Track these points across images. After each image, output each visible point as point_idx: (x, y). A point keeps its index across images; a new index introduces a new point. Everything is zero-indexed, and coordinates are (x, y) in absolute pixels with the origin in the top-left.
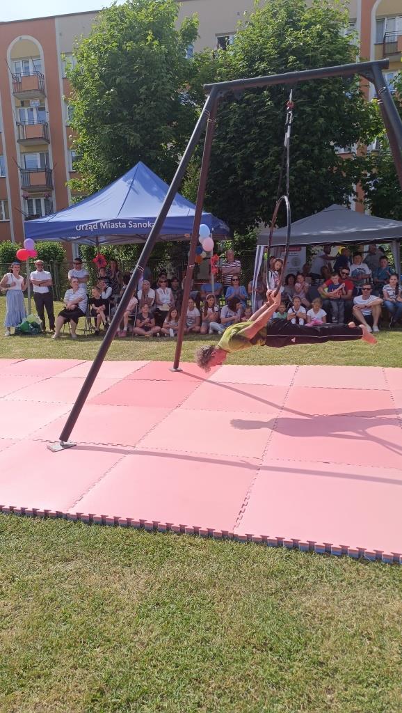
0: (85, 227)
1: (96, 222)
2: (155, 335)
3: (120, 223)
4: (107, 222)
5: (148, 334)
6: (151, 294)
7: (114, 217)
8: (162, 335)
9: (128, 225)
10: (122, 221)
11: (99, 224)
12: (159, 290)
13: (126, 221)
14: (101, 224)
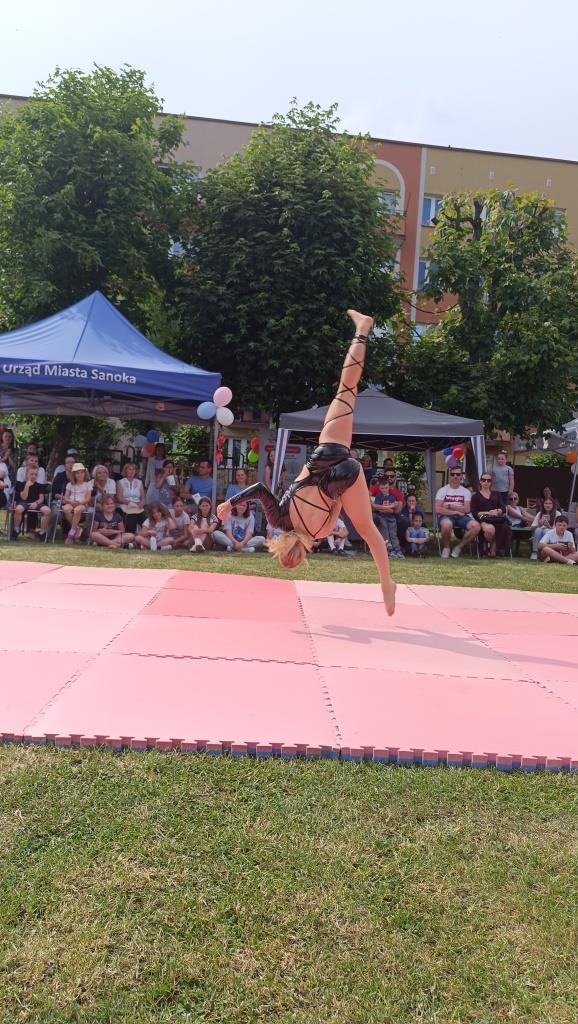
0: (18, 369)
1: (39, 364)
2: (126, 546)
3: (77, 370)
4: (58, 365)
5: (113, 543)
6: (110, 486)
7: (68, 360)
8: (138, 546)
9: (90, 374)
10: (82, 367)
11: (42, 368)
12: (123, 482)
13: (89, 369)
14: (47, 367)
